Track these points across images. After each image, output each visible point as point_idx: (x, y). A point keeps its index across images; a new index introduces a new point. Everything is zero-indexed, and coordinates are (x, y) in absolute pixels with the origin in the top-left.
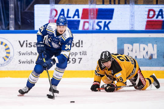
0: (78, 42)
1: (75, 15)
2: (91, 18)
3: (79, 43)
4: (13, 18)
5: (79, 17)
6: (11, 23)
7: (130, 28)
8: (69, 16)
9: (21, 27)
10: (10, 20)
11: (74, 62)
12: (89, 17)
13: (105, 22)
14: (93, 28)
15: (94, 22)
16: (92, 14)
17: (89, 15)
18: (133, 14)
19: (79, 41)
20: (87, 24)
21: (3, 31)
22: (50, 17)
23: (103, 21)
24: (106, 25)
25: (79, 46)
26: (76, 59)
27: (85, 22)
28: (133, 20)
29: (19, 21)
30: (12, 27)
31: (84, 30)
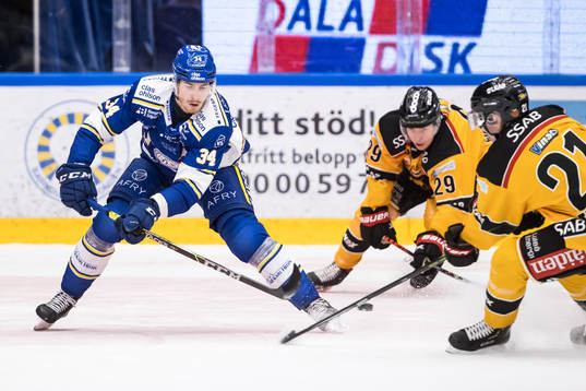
0: (358, 115)
1: (347, 19)
2: (407, 32)
3: (362, 119)
4: (125, 29)
5: (360, 28)
6: (120, 47)
7: (544, 68)
8: (327, 22)
9: (155, 62)
10: (115, 37)
11: (343, 188)
12: (398, 27)
13: (456, 46)
14: (411, 67)
15: (416, 44)
16: (409, 14)
17: (398, 21)
18: (554, 18)
19: (363, 112)
20: (389, 53)
21: (91, 75)
22: (260, 28)
23: (449, 41)
24: (458, 57)
25: (362, 132)
26: (351, 176)
27: (382, 46)
28: (555, 40)
29: (149, 41)
30: (123, 61)
31: (379, 74)
